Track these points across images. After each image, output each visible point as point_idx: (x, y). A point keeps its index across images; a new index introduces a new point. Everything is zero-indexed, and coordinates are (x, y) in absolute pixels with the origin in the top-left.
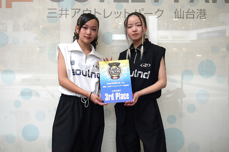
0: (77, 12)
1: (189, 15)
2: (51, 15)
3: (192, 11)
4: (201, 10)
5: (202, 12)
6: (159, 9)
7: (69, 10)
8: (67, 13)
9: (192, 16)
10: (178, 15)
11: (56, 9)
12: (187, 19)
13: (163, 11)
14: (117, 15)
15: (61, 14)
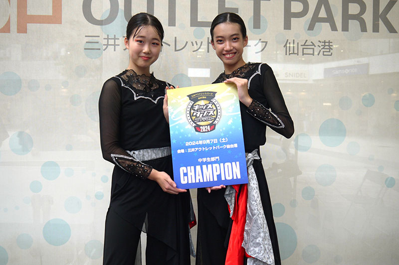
2: (90, 45)
5: (327, 46)
7: (118, 39)
11: (99, 36)
14: (196, 47)
15: (106, 43)
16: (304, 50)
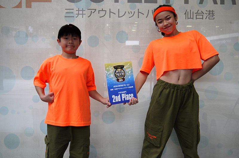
0: (93, 12)
1: (199, 15)
2: (68, 15)
3: (202, 12)
5: (211, 13)
7: (85, 11)
10: (188, 16)
11: (73, 9)
12: (196, 19)
14: (131, 15)
15: (78, 13)
16: (197, 16)
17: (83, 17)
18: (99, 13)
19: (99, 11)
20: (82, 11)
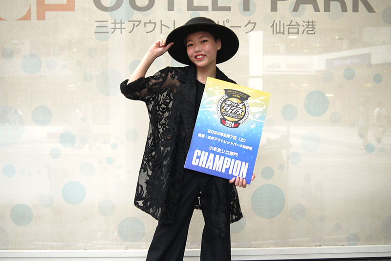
0: (136, 25)
1: (292, 28)
3: (296, 24)
4: (308, 22)
6: (250, 21)
8: (122, 27)
9: (296, 31)
10: (277, 29)
12: (289, 34)
13: (255, 23)
17: (121, 33)
18: (145, 27)
19: (145, 23)
20: (120, 24)
